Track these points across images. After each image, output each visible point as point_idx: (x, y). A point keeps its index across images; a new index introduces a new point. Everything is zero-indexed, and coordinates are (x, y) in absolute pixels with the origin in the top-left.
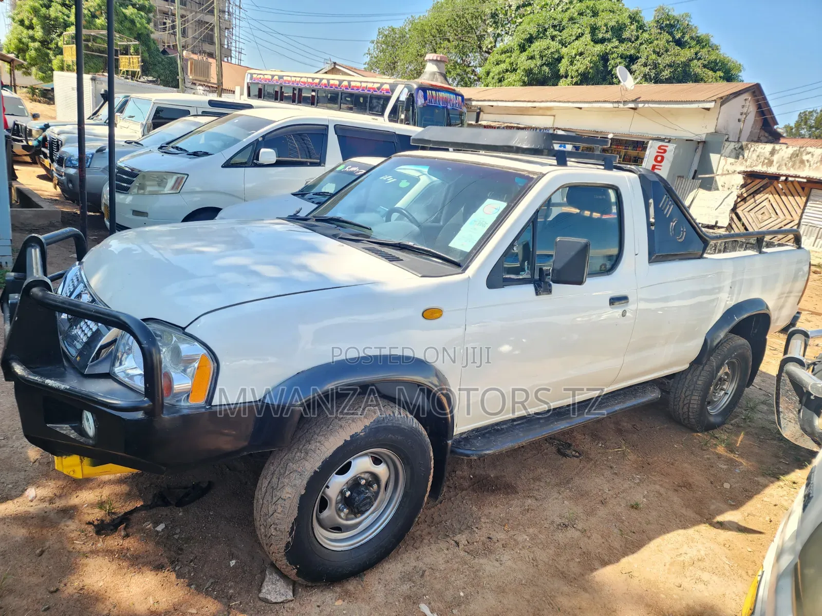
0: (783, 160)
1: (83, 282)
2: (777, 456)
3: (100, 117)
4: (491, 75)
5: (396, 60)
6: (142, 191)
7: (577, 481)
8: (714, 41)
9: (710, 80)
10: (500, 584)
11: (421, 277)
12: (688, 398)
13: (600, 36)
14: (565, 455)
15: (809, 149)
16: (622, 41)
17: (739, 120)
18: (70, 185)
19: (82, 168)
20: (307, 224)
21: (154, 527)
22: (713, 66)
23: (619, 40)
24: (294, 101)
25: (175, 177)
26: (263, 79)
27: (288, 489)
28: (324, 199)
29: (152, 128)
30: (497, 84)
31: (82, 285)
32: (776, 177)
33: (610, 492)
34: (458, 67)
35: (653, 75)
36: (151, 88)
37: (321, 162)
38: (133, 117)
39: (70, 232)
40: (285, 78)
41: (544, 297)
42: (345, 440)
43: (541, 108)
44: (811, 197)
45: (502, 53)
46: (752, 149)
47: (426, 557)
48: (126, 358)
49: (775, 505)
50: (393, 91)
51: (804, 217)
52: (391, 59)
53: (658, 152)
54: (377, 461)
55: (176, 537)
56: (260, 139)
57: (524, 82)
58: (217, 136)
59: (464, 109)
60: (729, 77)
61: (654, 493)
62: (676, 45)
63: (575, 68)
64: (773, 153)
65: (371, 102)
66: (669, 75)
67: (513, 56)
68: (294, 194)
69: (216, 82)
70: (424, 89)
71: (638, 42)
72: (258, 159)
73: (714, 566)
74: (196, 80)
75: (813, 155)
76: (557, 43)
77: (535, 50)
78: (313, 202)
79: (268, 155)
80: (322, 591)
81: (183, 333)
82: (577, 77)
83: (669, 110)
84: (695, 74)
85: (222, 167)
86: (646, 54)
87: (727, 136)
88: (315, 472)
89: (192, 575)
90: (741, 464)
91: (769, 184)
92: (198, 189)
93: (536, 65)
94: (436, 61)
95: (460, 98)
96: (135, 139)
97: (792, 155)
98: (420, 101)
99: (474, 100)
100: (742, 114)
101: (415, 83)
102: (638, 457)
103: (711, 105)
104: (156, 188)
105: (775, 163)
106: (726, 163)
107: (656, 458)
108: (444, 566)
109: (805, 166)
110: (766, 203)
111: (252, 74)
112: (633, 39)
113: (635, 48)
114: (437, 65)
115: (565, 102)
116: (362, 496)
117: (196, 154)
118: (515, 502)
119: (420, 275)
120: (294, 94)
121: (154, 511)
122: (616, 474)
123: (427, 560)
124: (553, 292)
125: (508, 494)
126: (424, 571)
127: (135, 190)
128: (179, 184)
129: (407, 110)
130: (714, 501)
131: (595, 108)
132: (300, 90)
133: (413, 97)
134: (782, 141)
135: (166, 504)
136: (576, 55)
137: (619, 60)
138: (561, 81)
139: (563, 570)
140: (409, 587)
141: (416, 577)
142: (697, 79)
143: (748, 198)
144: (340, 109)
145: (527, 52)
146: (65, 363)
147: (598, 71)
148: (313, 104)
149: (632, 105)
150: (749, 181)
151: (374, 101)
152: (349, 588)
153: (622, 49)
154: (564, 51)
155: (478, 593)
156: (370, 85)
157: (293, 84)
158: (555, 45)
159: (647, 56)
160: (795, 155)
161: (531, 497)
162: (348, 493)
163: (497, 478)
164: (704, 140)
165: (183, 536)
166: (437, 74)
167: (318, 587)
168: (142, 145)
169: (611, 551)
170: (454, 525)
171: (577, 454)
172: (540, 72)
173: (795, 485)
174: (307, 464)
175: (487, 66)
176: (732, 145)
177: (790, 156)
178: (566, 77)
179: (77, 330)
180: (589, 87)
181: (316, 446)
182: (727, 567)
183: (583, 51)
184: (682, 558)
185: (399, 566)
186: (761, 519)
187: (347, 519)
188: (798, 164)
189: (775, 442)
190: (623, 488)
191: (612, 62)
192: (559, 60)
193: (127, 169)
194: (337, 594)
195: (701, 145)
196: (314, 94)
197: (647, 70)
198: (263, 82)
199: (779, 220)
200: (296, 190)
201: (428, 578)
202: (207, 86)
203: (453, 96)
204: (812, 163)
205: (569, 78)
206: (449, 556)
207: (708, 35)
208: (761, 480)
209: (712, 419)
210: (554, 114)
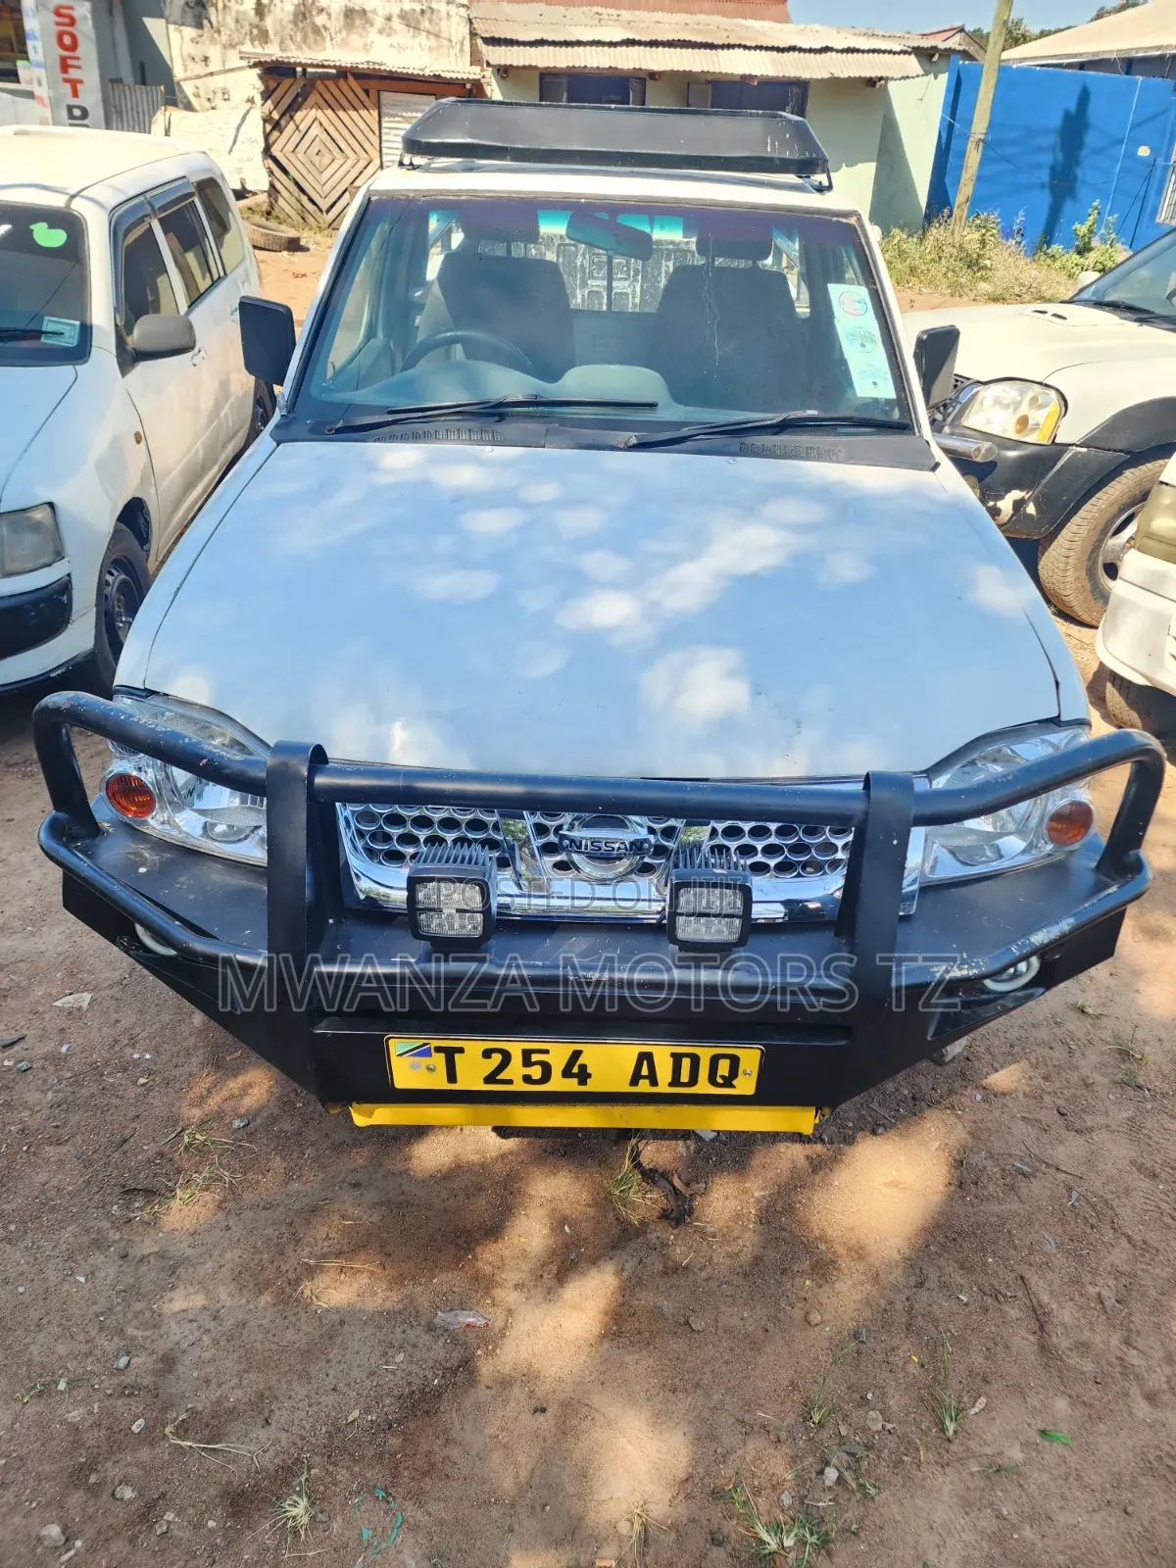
0: (282, 27)
44: (385, 110)
46: (221, 5)
51: (384, 150)
53: (58, 24)
64: (260, 11)
75: (329, 14)
105: (271, 35)
110: (316, 129)
143: (283, 123)
150: (272, 84)
160: (300, 16)
188: (311, 37)
199: (349, 163)
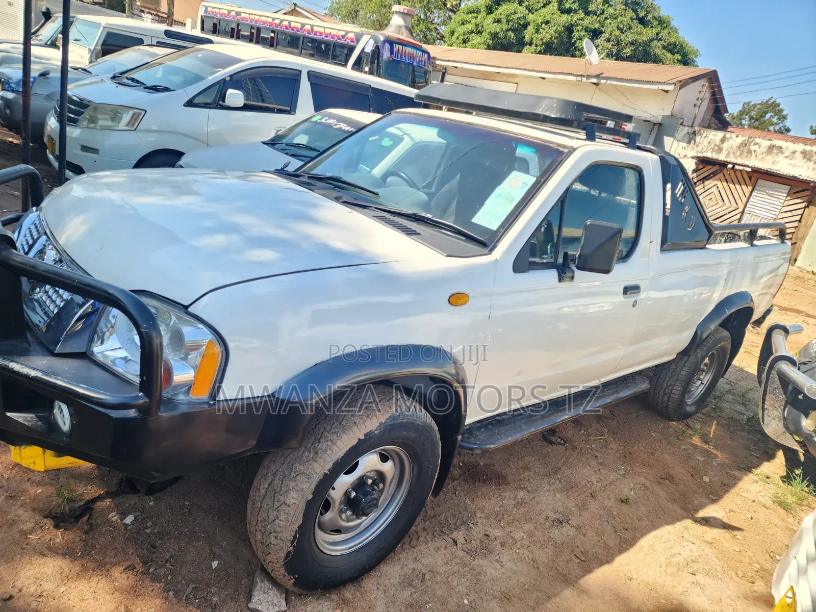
0: (732, 148)
1: (46, 234)
2: (747, 448)
3: (40, 38)
4: (456, 34)
5: (358, 9)
6: (93, 125)
7: (566, 472)
8: (674, 23)
9: (668, 62)
10: (503, 589)
11: (447, 256)
12: (670, 388)
13: (567, 6)
14: (551, 443)
15: (758, 140)
16: (587, 13)
17: (695, 105)
18: (8, 111)
19: (26, 93)
20: (297, 181)
21: (122, 520)
22: (672, 48)
23: (585, 12)
24: (251, 41)
25: (131, 112)
26: (218, 13)
27: (293, 494)
28: (315, 154)
29: (100, 55)
30: (461, 45)
31: (44, 238)
32: (723, 165)
33: (598, 484)
34: (422, 22)
35: (615, 51)
36: (96, 11)
37: (291, 110)
38: (78, 40)
39: (25, 170)
40: (243, 15)
41: (565, 284)
42: (359, 440)
43: (504, 74)
44: (757, 187)
45: (468, 13)
46: (704, 135)
47: (423, 557)
48: (109, 338)
49: (754, 501)
50: (358, 41)
51: (748, 205)
52: (353, 7)
54: (384, 458)
55: (148, 531)
56: (228, 79)
57: (489, 45)
58: (177, 71)
59: (430, 68)
60: (686, 61)
61: (640, 486)
62: (639, 23)
63: (540, 36)
64: (723, 140)
65: (334, 50)
66: (630, 53)
67: (479, 17)
68: (265, 143)
69: (166, 11)
70: (391, 42)
71: (603, 16)
72: (224, 101)
73: (707, 568)
74: (144, 7)
75: (760, 146)
76: (525, 9)
77: (502, 13)
78: (287, 154)
79: (235, 97)
80: (317, 599)
81: (186, 313)
82: (541, 45)
83: (630, 89)
84: (655, 55)
85: (184, 105)
86: (610, 29)
87: (682, 120)
88: (325, 475)
89: (169, 578)
90: (717, 456)
91: (719, 171)
92: (154, 128)
93: (502, 29)
94: (403, 14)
95: (426, 55)
96: (82, 67)
97: (741, 144)
98: (386, 54)
99: (438, 59)
100: (698, 99)
101: (383, 35)
102: (620, 446)
103: (670, 88)
104: (109, 123)
105: (724, 150)
106: (678, 146)
107: (636, 447)
108: (444, 568)
109: (751, 156)
110: (714, 189)
111: (206, 7)
112: (598, 13)
113: (599, 22)
114: (404, 19)
115: (529, 70)
116: (369, 498)
117: (155, 89)
118: (508, 494)
119: (445, 255)
120: (252, 33)
121: (121, 499)
122: (601, 463)
123: (425, 561)
124: (575, 279)
125: (499, 484)
126: (424, 575)
127: (85, 123)
128: (136, 120)
129: (372, 63)
130: (696, 495)
131: (557, 79)
132: (259, 30)
133: (379, 49)
134: (730, 129)
135: (134, 490)
136: (542, 23)
137: (583, 33)
138: (525, 48)
139: (564, 572)
140: (409, 594)
141: (416, 582)
142: (656, 60)
143: (698, 183)
144: (300, 54)
145: (494, 14)
146: (29, 336)
147: (562, 42)
148: (271, 46)
149: (594, 81)
150: (701, 167)
151: (338, 50)
152: (346, 595)
153: (588, 21)
154: (531, 17)
155: (482, 599)
156: (334, 32)
157: (251, 22)
158: (522, 10)
159: (611, 31)
160: (744, 144)
161: (523, 488)
162: (353, 494)
163: (486, 466)
164: (660, 122)
165: (156, 530)
166: (403, 27)
167: (313, 596)
168: (90, 73)
169: (607, 551)
170: (449, 519)
171: (562, 442)
172: (505, 37)
173: (768, 480)
174: (316, 465)
175: (452, 25)
176: (686, 130)
177: (738, 145)
178: (531, 44)
179: (41, 294)
180: (553, 57)
181: (327, 445)
182: (719, 568)
183: (549, 19)
184: (675, 560)
185: (398, 568)
186: (742, 515)
187: (348, 520)
188: (745, 154)
189: (744, 434)
190: (610, 480)
191: (576, 34)
192: (525, 26)
193: (75, 98)
194: (335, 603)
195: (656, 127)
196: (272, 35)
197: (610, 46)
198: (219, 16)
199: (725, 207)
200: (267, 139)
201: (429, 583)
202: (157, 15)
203: (419, 53)
204: (758, 153)
205: (534, 45)
206: (448, 556)
207: (669, 17)
208: (736, 473)
209: (689, 409)
210: (517, 82)
